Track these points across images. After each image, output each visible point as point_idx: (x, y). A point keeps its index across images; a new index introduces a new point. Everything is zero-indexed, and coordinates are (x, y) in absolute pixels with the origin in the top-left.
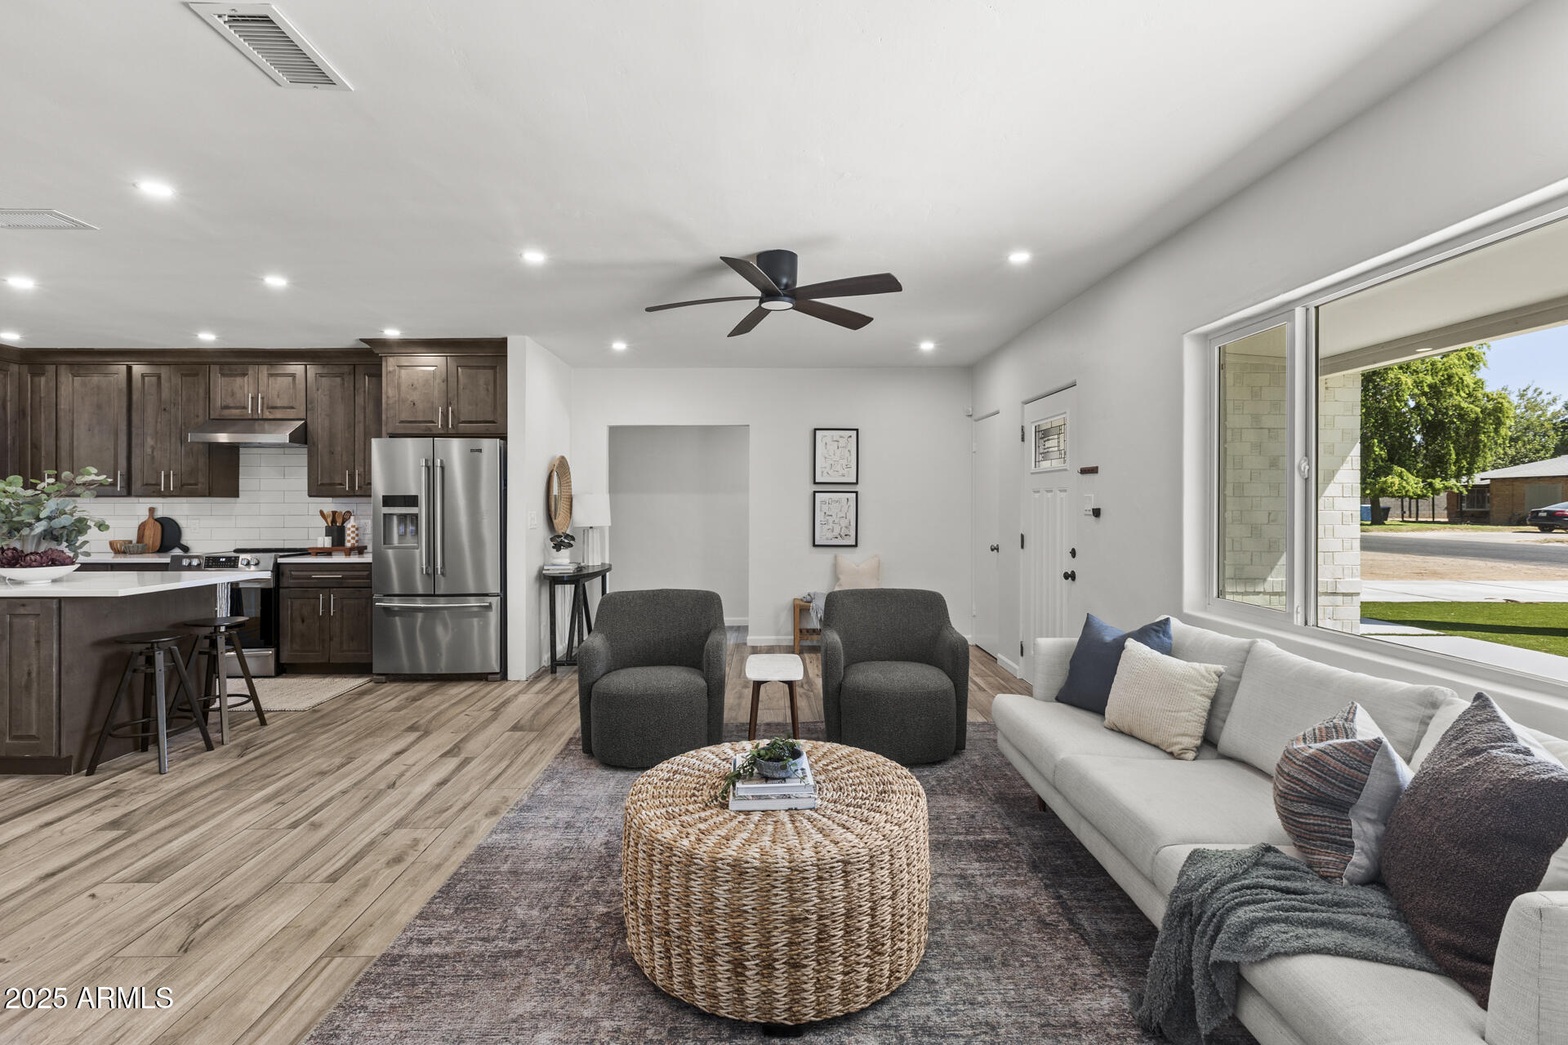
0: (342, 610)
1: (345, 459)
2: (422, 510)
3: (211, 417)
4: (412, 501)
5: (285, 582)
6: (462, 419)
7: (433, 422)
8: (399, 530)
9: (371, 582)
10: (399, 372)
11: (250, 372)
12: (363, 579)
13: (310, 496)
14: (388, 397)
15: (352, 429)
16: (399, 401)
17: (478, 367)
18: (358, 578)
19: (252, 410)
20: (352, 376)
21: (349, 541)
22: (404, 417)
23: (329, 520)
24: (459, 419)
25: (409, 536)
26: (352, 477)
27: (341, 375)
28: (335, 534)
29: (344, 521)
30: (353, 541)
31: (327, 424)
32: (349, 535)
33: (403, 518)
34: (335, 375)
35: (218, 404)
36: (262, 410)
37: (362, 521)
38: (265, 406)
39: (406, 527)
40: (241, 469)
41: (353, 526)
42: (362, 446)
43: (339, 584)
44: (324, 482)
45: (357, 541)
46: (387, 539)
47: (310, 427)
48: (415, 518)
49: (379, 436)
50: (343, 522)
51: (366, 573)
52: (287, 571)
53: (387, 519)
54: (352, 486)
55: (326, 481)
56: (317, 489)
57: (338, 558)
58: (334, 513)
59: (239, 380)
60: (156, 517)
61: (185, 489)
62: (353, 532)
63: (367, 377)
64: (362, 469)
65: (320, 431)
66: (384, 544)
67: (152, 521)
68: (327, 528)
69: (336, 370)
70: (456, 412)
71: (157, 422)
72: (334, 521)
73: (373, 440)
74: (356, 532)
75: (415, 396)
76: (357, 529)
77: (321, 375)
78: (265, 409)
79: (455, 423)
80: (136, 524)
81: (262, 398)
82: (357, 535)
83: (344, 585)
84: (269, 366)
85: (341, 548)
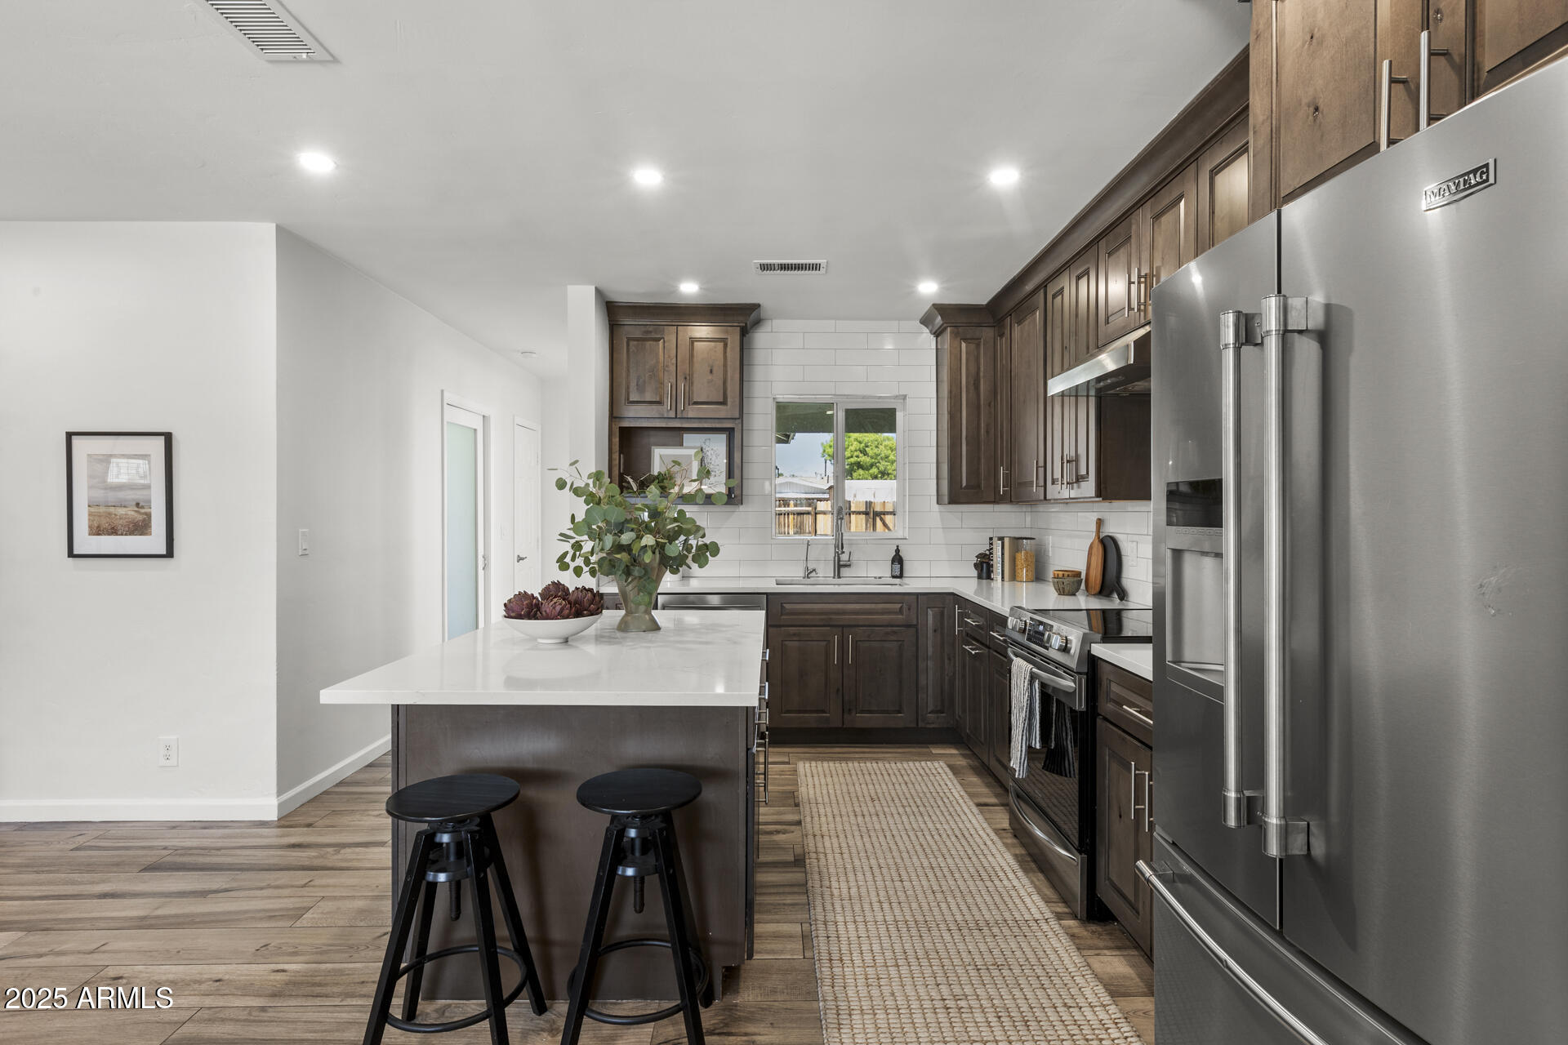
60: (1102, 536)
67: (1098, 541)
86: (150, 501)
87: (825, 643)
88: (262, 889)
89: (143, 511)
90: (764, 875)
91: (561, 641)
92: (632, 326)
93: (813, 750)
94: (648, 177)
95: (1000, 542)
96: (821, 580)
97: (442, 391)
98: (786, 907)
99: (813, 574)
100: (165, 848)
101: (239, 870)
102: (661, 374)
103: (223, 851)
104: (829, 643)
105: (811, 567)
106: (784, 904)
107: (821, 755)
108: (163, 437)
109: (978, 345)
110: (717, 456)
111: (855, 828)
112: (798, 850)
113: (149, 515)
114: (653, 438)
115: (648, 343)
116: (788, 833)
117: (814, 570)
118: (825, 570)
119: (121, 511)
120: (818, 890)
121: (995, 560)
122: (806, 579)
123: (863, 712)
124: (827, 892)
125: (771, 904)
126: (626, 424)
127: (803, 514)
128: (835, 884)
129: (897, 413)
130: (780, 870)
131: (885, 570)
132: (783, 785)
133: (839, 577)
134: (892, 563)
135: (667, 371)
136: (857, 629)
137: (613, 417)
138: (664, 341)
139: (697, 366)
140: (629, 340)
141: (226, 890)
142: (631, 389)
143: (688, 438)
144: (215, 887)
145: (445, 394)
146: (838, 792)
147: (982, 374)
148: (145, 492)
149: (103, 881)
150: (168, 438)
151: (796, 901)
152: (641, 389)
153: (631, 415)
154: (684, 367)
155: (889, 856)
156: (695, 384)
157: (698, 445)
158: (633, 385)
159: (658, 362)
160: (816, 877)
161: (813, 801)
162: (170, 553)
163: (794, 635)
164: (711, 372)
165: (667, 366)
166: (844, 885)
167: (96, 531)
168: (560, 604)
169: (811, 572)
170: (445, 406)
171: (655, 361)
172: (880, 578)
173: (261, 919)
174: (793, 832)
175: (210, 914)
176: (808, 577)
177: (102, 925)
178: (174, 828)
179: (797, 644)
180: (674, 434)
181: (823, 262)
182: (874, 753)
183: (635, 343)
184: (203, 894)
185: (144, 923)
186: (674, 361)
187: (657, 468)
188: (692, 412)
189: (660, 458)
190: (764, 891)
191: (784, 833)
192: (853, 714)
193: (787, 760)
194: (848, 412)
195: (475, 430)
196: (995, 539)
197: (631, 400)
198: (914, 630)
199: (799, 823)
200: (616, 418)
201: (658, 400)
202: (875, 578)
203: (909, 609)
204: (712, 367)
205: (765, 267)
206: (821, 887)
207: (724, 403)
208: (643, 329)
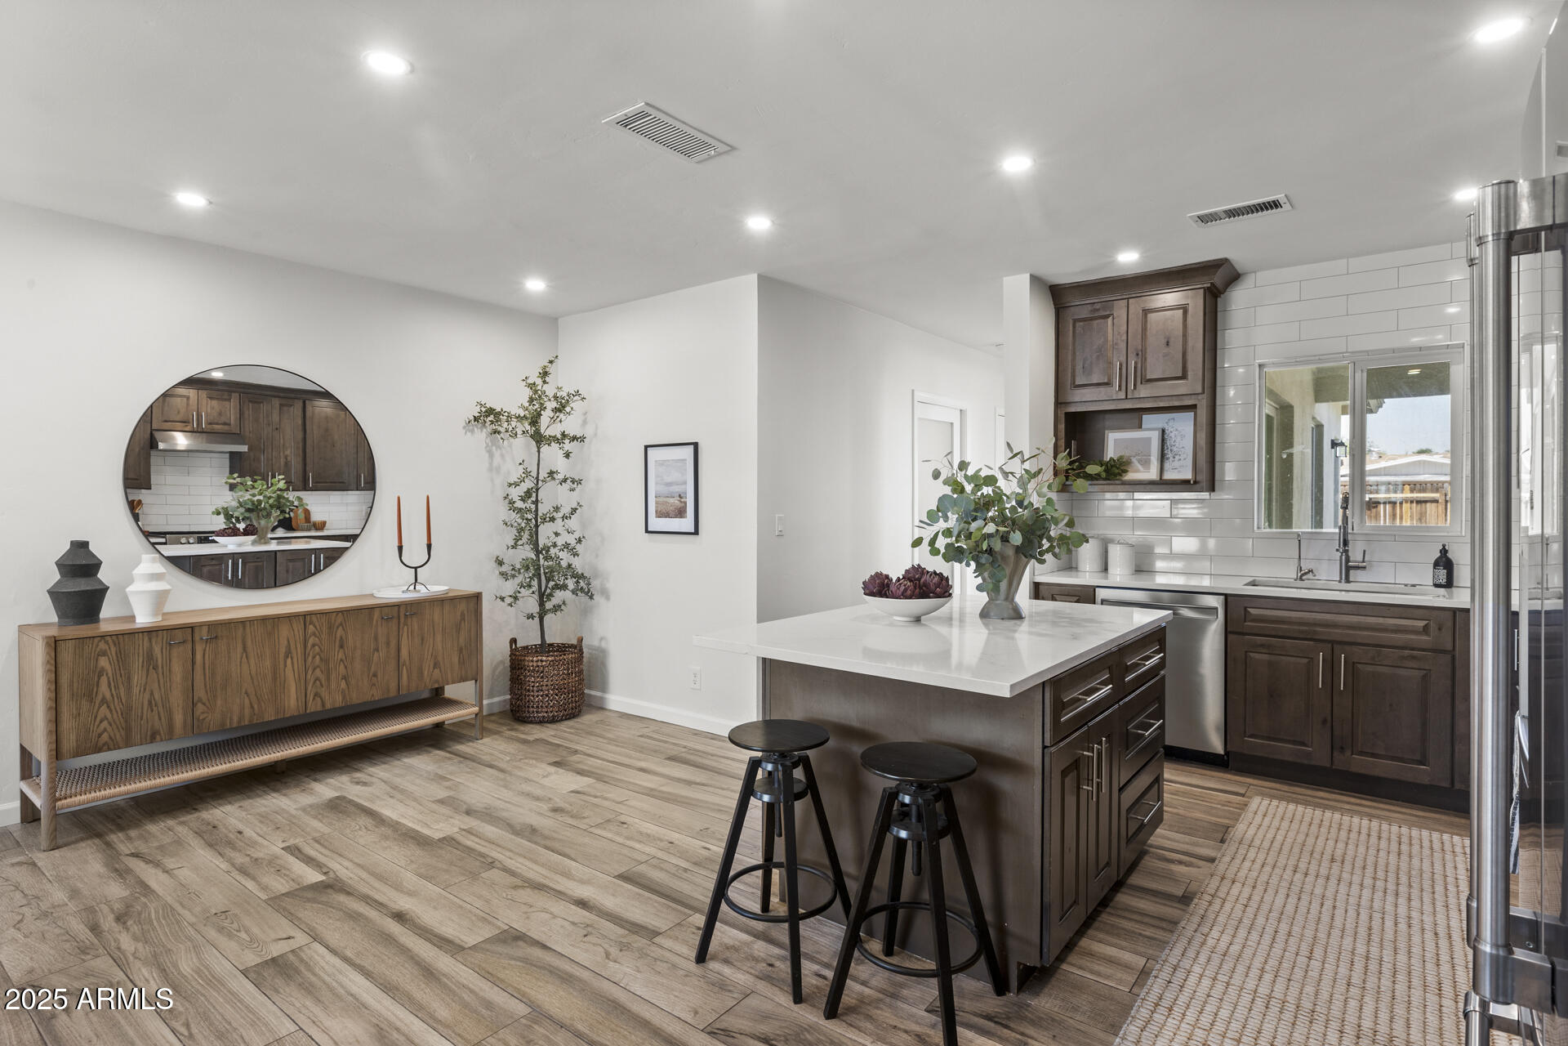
86: (686, 494)
87: (1305, 661)
88: (723, 789)
89: (682, 500)
90: (1129, 897)
91: (912, 619)
92: (1080, 308)
93: (1286, 788)
94: (1017, 164)
96: (1319, 584)
97: (913, 391)
98: (1141, 938)
99: (1310, 576)
100: (685, 747)
101: (716, 772)
102: (1110, 354)
103: (714, 758)
104: (1312, 661)
105: (1305, 569)
106: (1140, 934)
107: (1294, 796)
108: (692, 446)
110: (1183, 437)
111: (1284, 884)
112: (1193, 887)
113: (685, 503)
114: (1109, 420)
115: (1095, 322)
116: (1194, 867)
117: (1310, 571)
118: (1328, 572)
119: (671, 500)
120: (1189, 933)
122: (1298, 581)
123: (1362, 753)
124: (1199, 938)
125: (1123, 929)
126: (1072, 409)
127: (1426, 502)
128: (1215, 933)
130: (1157, 900)
131: (1426, 575)
132: (1220, 817)
133: (1348, 581)
134: (1434, 568)
135: (1117, 349)
136: (1355, 649)
137: (1059, 403)
138: (1113, 318)
139: (1151, 340)
140: (1075, 321)
141: (703, 785)
142: (1077, 373)
143: (1147, 419)
144: (698, 780)
145: (915, 392)
146: (1289, 840)
148: (683, 487)
149: (644, 760)
150: (696, 445)
151: (1157, 936)
152: (1087, 371)
153: (1077, 399)
154: (1135, 343)
155: (1311, 926)
156: (1148, 360)
157: (1160, 426)
158: (1079, 368)
159: (1106, 341)
160: (1196, 919)
161: (1246, 841)
162: (696, 532)
163: (1262, 645)
164: (1168, 344)
165: (1116, 344)
166: (1226, 938)
167: (661, 514)
168: (905, 585)
169: (1306, 573)
170: (916, 403)
171: (1102, 340)
172: (1414, 586)
173: (714, 810)
174: (1199, 867)
175: (687, 798)
176: (1301, 579)
177: (631, 787)
178: (696, 734)
179: (1265, 657)
180: (1133, 416)
181: (1280, 197)
182: (1375, 808)
183: (1081, 324)
184: (689, 783)
185: (651, 793)
186: (1124, 337)
187: (1111, 453)
188: (1144, 391)
189: (1115, 443)
190: (1120, 912)
191: (1186, 866)
192: (1348, 753)
193: (1243, 791)
194: (1371, 374)
195: (952, 424)
197: (1077, 383)
198: (1448, 657)
199: (1212, 860)
200: (1061, 403)
201: (1106, 381)
202: (1406, 585)
203: (1440, 629)
204: (1169, 338)
205: (1205, 219)
206: (1195, 931)
207: (1184, 377)
208: (1090, 308)
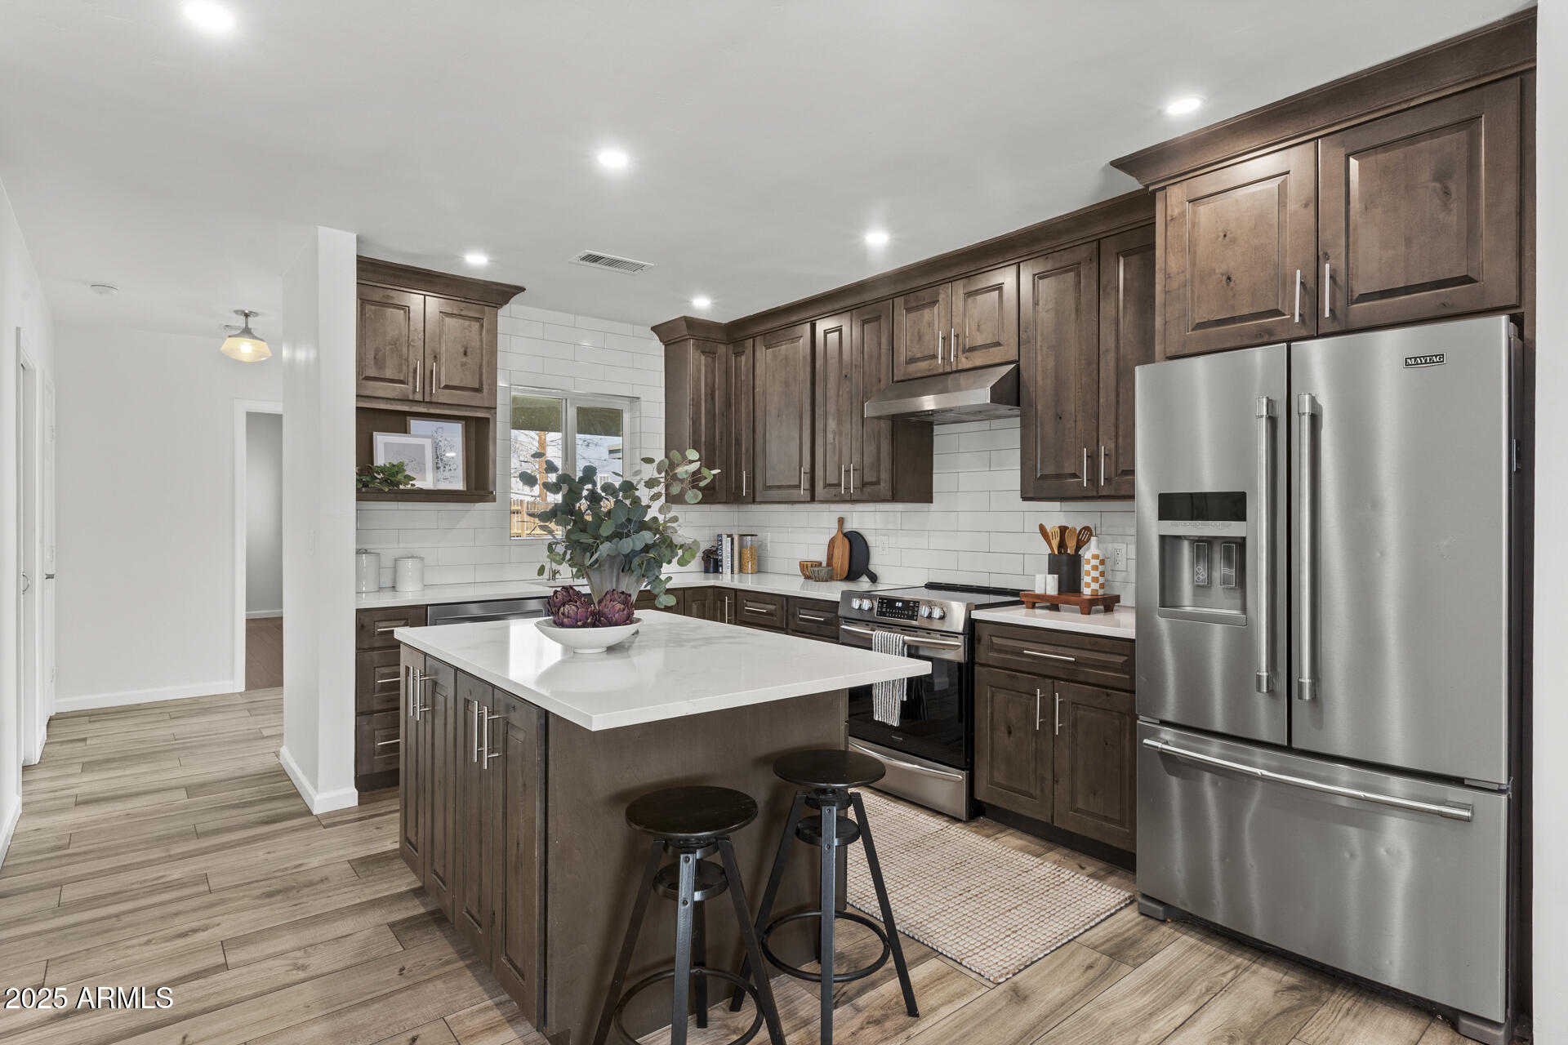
0: (1075, 725)
1: (1080, 425)
2: (1257, 528)
3: (895, 379)
4: (1233, 505)
5: (983, 654)
6: (1360, 289)
7: (1276, 313)
8: (1194, 574)
9: (1133, 678)
10: (1195, 213)
11: (941, 297)
12: (1115, 670)
13: (1025, 498)
14: (1168, 277)
15: (1095, 366)
16: (1192, 280)
17: (1412, 139)
18: (1104, 666)
19: (943, 358)
20: (1095, 264)
21: (1088, 585)
22: (1202, 315)
23: (1055, 543)
24: (1349, 289)
25: (1218, 588)
26: (1093, 459)
27: (1074, 268)
28: (1065, 569)
29: (1080, 545)
30: (1095, 586)
31: (1051, 363)
32: (1088, 573)
33: (1203, 546)
34: (1063, 270)
35: (903, 358)
36: (956, 356)
37: (1110, 546)
38: (960, 348)
39: (1210, 569)
40: (936, 458)
41: (1095, 557)
42: (1113, 398)
43: (1068, 675)
44: (1046, 472)
45: (1102, 586)
46: (1168, 595)
47: (1024, 375)
48: (1237, 549)
49: (1148, 358)
50: (1078, 548)
51: (1121, 659)
52: (984, 633)
53: (1168, 548)
54: (1094, 479)
55: (1050, 470)
56: (1036, 488)
57: (1069, 621)
58: (1063, 530)
59: (926, 312)
60: (845, 531)
61: (867, 493)
62: (1095, 568)
63: (1122, 260)
64: (1112, 445)
65: (1039, 378)
66: (1163, 605)
67: (841, 536)
68: (1051, 557)
69: (1068, 258)
70: (1341, 279)
71: (838, 396)
72: (1062, 545)
73: (1137, 369)
74: (1101, 568)
75: (1233, 261)
76: (1102, 562)
77: (1041, 276)
78: (960, 353)
79: (1340, 303)
80: (825, 540)
81: (957, 336)
82: (1102, 574)
83: (1080, 678)
84: (966, 280)
85: (1073, 598)
95: (730, 539)
102: (405, 350)
109: (714, 359)
121: (724, 555)
129: (624, 415)
135: (413, 346)
143: (415, 424)
147: (717, 386)
157: (429, 433)
164: (465, 354)
180: (402, 420)
183: (373, 307)
186: (422, 336)
194: (580, 411)
196: (724, 536)
204: (466, 348)
